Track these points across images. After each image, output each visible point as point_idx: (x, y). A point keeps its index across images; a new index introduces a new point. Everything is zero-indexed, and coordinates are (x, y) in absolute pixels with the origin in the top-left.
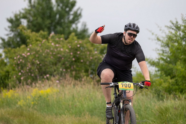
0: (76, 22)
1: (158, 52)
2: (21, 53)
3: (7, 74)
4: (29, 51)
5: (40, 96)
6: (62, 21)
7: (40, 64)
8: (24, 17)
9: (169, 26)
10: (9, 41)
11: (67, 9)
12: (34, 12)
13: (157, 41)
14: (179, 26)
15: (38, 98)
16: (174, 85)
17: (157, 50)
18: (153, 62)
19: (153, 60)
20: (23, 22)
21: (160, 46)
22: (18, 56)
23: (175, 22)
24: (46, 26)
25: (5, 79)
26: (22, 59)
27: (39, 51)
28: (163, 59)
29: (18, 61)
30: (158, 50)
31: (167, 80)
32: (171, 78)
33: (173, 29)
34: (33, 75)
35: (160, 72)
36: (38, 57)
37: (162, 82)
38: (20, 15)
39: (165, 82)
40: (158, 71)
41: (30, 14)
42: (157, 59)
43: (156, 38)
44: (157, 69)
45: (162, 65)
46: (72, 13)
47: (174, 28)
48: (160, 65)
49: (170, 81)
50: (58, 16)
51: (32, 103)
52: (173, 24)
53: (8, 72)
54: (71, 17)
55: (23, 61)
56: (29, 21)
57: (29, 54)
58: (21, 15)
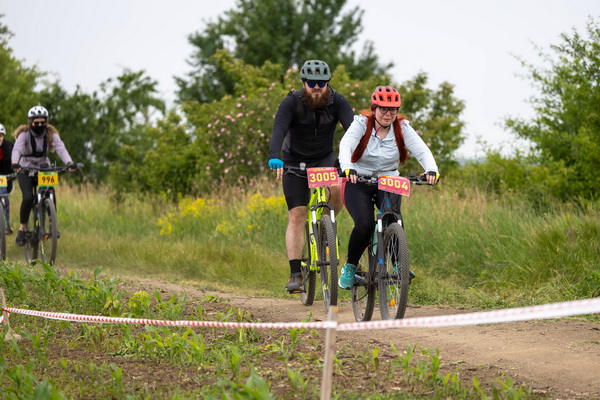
0: (349, 41)
1: (536, 105)
2: (222, 114)
3: (191, 161)
4: (240, 110)
5: (268, 211)
6: (318, 37)
7: (265, 137)
8: (230, 31)
9: (558, 45)
10: (194, 87)
11: (328, 11)
12: (252, 20)
13: (532, 79)
14: (582, 44)
15: (264, 214)
16: (574, 180)
17: (533, 100)
18: (526, 128)
19: (526, 124)
20: (228, 43)
21: (541, 91)
22: (215, 120)
23: (571, 37)
24: (279, 50)
25: (186, 173)
26: (225, 127)
27: (263, 109)
28: (547, 121)
29: (216, 132)
30: (536, 101)
31: (557, 169)
32: (567, 165)
33: (567, 51)
34: (250, 163)
35: (541, 151)
36: (262, 123)
37: (545, 173)
38: (219, 27)
39: (552, 173)
40: (538, 148)
41: (241, 23)
42: (534, 121)
43: (531, 74)
44: (534, 145)
45: (546, 135)
46: (338, 19)
47: (572, 50)
48: (542, 135)
49: (565, 170)
50: (306, 27)
51: (250, 227)
52: (568, 40)
53: (192, 157)
54: (338, 29)
55: (229, 132)
56: (239, 41)
57: (240, 115)
58: (223, 26)
